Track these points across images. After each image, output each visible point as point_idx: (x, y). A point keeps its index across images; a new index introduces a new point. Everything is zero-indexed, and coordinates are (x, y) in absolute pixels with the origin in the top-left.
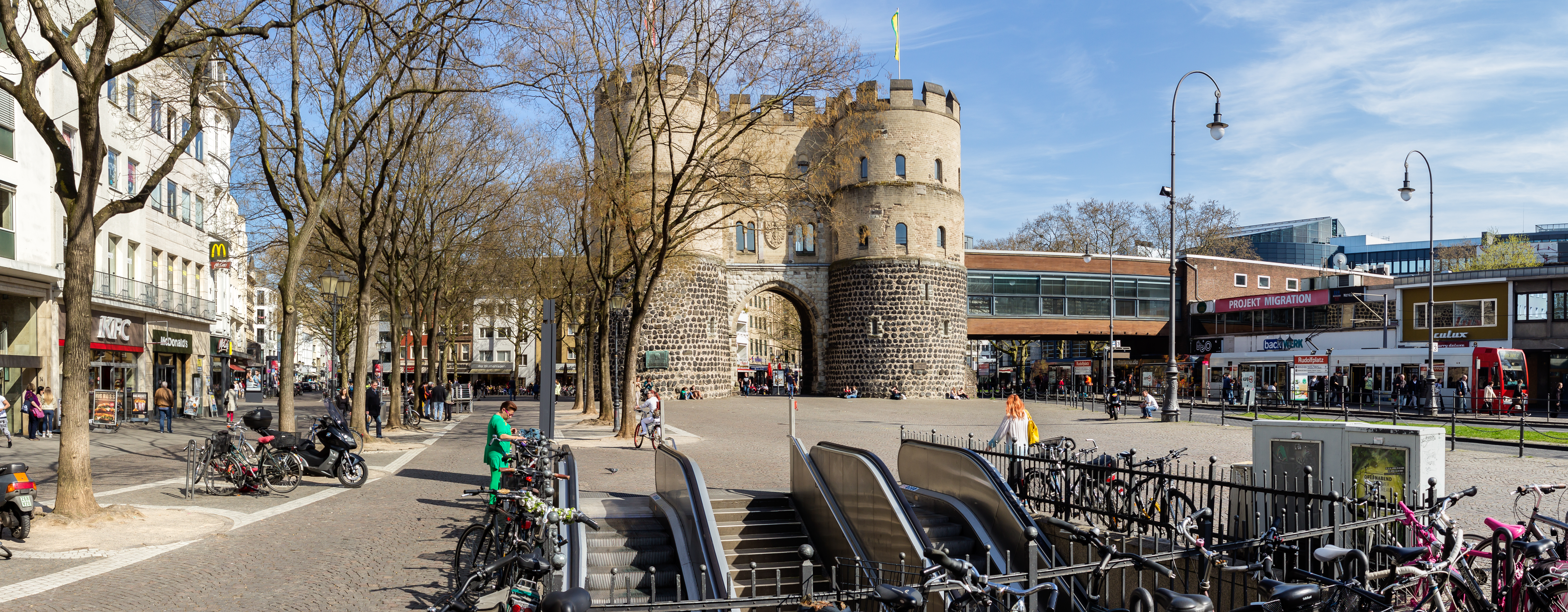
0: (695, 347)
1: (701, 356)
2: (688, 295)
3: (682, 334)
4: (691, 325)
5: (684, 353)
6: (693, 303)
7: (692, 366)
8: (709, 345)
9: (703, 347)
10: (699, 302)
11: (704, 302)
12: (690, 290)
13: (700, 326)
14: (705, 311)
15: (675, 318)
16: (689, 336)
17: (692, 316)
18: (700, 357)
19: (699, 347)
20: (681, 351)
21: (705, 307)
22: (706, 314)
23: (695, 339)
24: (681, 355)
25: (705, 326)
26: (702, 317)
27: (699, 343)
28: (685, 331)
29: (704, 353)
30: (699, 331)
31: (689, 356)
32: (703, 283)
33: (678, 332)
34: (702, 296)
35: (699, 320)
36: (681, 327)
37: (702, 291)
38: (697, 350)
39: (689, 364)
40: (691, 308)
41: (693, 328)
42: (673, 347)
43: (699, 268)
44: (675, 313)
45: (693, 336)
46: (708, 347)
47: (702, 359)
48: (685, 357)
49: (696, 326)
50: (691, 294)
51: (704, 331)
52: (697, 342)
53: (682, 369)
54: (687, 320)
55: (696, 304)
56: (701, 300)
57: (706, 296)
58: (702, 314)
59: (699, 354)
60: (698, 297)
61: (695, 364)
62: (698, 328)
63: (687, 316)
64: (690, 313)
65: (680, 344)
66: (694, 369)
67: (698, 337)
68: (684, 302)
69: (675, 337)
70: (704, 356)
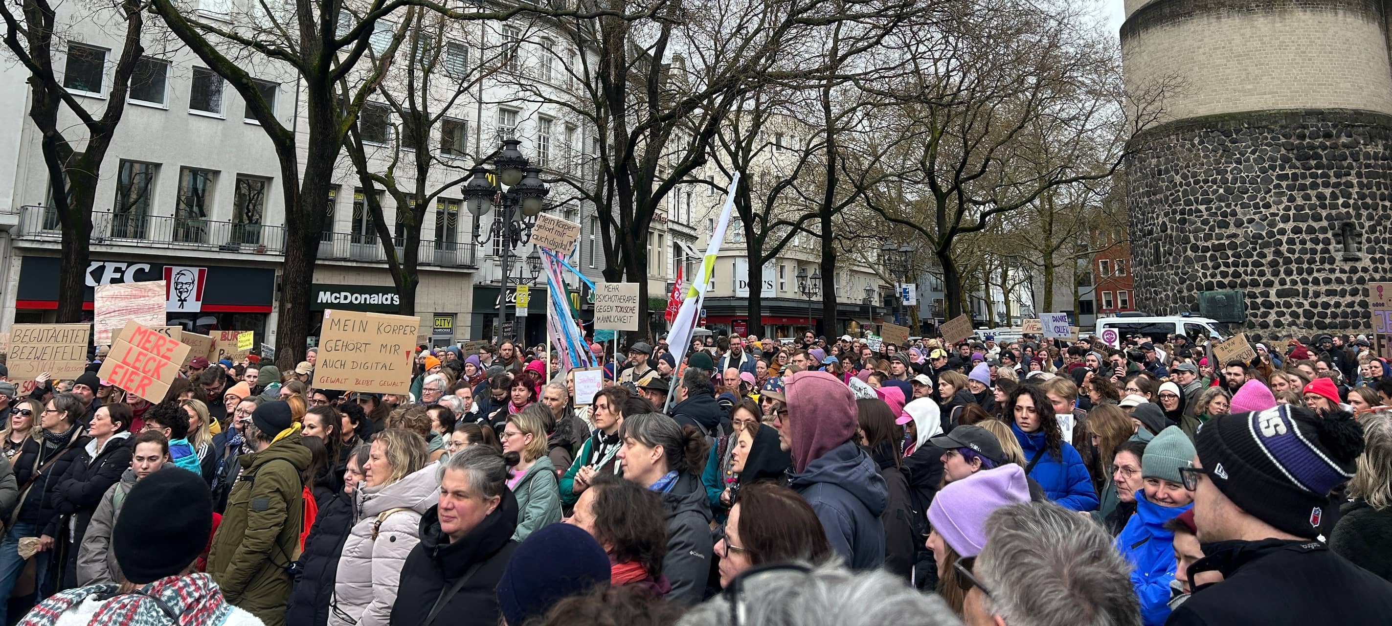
0: (1305, 282)
1: (1323, 299)
2: (1278, 186)
3: (1270, 258)
4: (1291, 241)
5: (1279, 294)
6: (1292, 199)
7: (1302, 319)
8: (1344, 277)
9: (1327, 281)
10: (1307, 197)
11: (1321, 197)
12: (1285, 177)
13: (1316, 241)
14: (1324, 214)
15: (1251, 230)
16: (1288, 261)
17: (1290, 225)
18: (1320, 300)
19: (1316, 282)
20: (1273, 292)
21: (1324, 207)
22: (1329, 217)
23: (1305, 266)
24: (1273, 298)
25: (1327, 242)
26: (1316, 225)
27: (1315, 274)
28: (1278, 253)
29: (1330, 293)
30: (1314, 252)
31: (1293, 301)
32: (1313, 163)
33: (1263, 255)
34: (1314, 186)
35: (1311, 230)
36: (1267, 245)
37: (1313, 176)
38: (1312, 288)
39: (1294, 315)
40: (1288, 209)
41: (1298, 247)
42: (1254, 283)
43: (1302, 137)
44: (1251, 221)
45: (1300, 261)
46: (1339, 281)
47: (1326, 305)
48: (1282, 301)
49: (1303, 242)
50: (1284, 184)
51: (1326, 251)
52: (1310, 272)
53: (1278, 324)
54: (1282, 232)
55: (1300, 201)
56: (1312, 193)
57: (1326, 185)
58: (1317, 218)
59: (1317, 295)
60: (1303, 188)
61: (1308, 314)
62: (1309, 245)
63: (1281, 225)
64: (1286, 219)
65: (1269, 276)
66: (1308, 326)
67: (1311, 261)
68: (1270, 199)
69: (1256, 264)
70: (1332, 301)
